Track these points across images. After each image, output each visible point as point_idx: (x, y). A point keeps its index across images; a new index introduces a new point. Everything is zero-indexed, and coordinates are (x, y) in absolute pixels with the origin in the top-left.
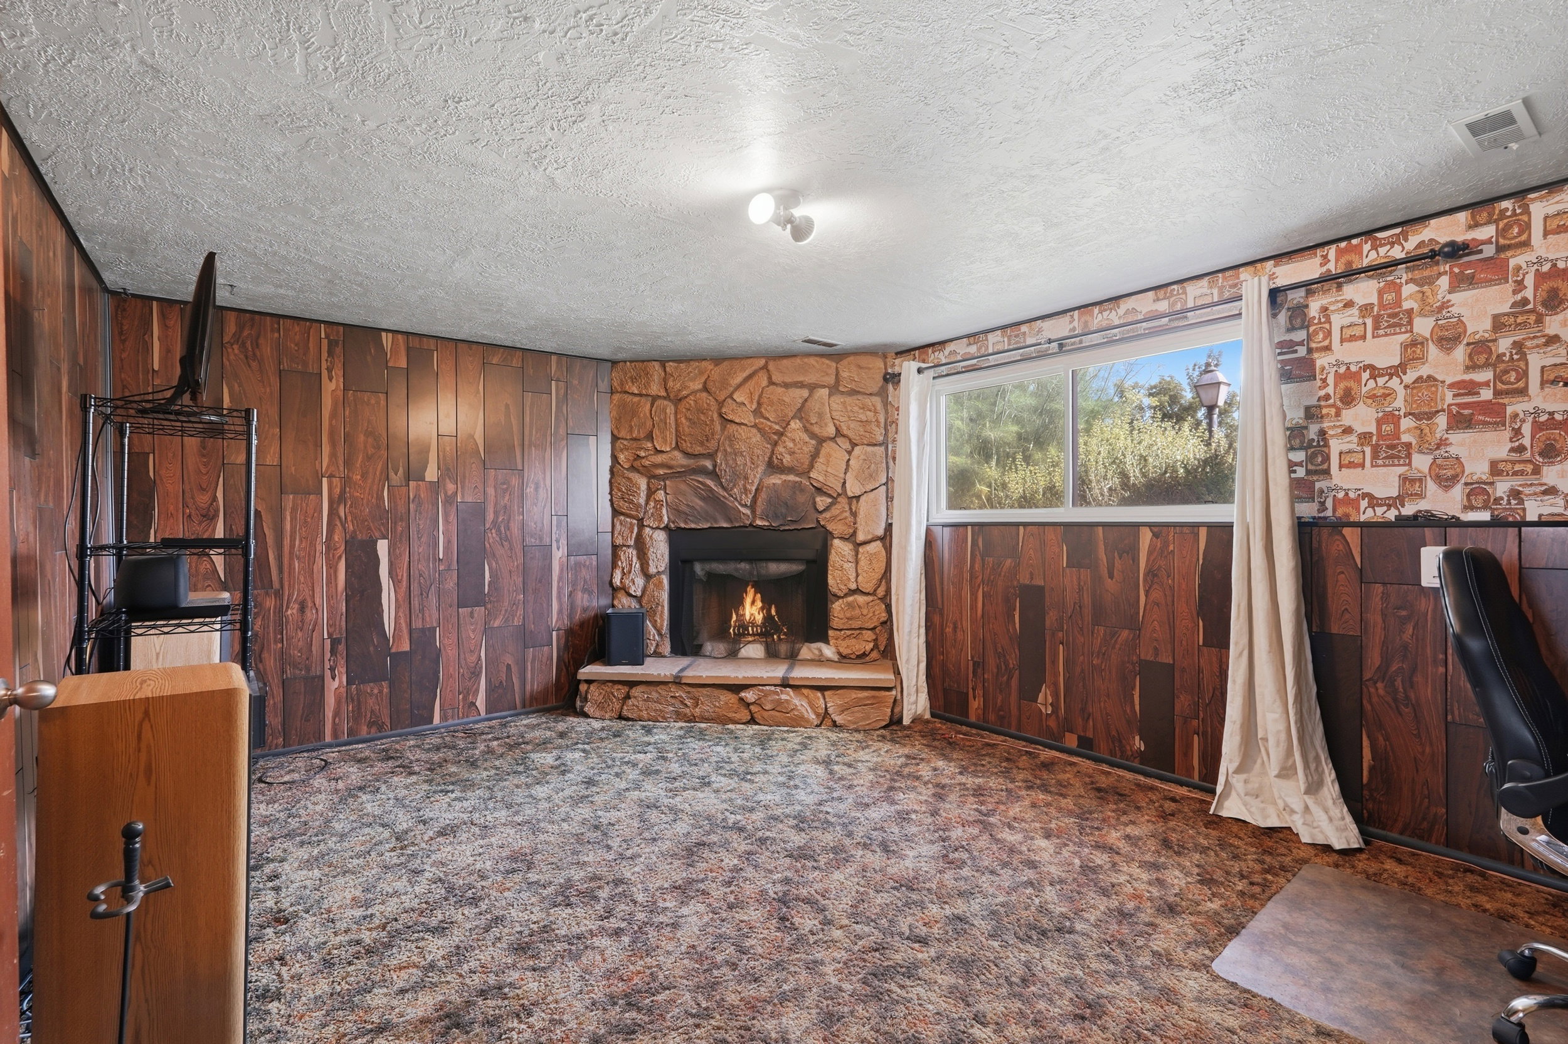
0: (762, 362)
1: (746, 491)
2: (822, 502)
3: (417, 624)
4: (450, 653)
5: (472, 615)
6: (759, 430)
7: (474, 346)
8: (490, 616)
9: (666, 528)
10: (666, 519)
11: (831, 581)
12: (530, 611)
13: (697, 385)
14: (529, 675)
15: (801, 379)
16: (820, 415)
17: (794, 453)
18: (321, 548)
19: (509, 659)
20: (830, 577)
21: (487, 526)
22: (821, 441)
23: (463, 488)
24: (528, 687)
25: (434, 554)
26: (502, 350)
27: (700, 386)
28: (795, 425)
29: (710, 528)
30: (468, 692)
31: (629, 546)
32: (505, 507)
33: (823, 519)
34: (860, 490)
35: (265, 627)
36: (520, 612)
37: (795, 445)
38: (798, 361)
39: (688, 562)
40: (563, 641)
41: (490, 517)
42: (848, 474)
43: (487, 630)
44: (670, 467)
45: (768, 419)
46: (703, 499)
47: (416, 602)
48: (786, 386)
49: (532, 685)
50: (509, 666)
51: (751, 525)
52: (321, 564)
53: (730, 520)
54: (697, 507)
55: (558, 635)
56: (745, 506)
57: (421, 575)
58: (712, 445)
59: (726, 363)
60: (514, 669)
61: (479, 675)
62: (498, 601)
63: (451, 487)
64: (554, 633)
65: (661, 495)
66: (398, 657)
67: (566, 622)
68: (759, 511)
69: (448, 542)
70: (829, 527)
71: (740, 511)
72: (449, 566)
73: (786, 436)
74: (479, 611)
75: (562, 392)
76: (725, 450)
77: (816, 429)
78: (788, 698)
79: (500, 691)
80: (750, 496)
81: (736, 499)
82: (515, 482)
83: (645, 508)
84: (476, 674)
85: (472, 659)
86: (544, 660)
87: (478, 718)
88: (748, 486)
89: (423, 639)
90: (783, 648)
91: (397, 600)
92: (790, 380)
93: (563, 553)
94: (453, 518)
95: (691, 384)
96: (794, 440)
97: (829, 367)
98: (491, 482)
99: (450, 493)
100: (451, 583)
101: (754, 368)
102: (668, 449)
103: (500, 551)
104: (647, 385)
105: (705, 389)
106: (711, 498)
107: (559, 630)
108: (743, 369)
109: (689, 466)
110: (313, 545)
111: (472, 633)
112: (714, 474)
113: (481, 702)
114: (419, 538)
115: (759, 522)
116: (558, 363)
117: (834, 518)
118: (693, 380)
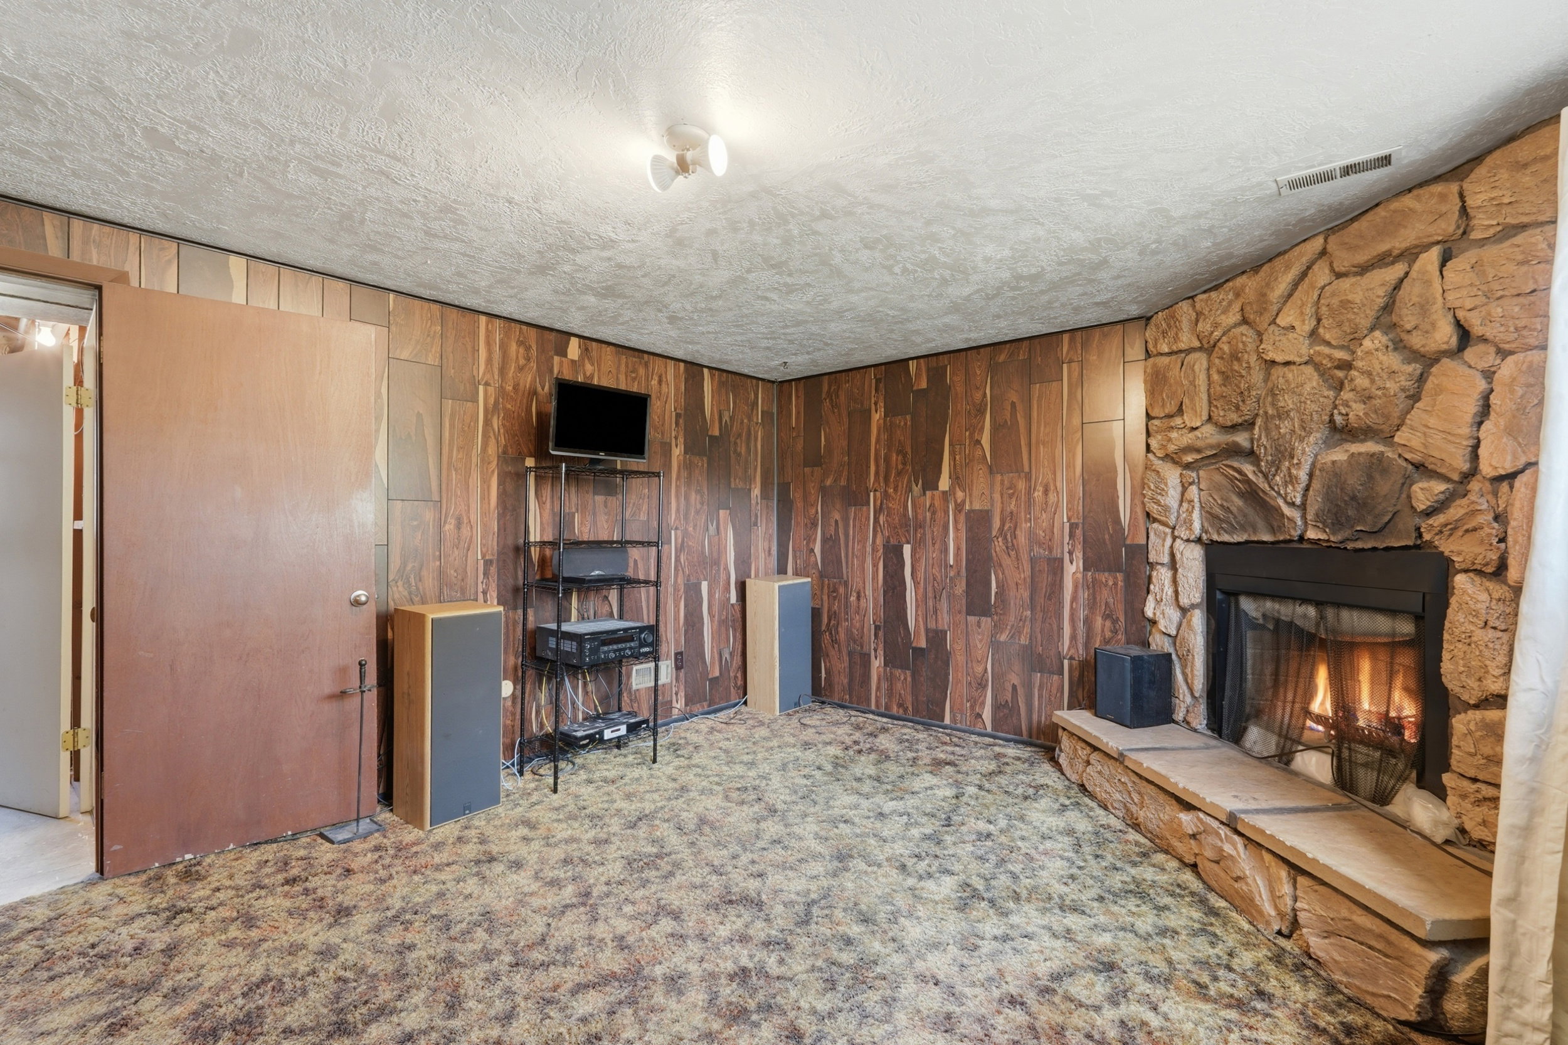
0: (1318, 243)
1: (1291, 480)
2: (1425, 492)
3: (932, 625)
4: (959, 658)
5: (979, 625)
6: (1317, 366)
7: (982, 350)
8: (998, 628)
9: (1199, 540)
10: (1197, 526)
11: (1446, 666)
12: (1038, 630)
13: (1233, 317)
14: (1036, 703)
15: (1383, 247)
16: (1424, 309)
17: (1370, 398)
18: (869, 549)
19: (1015, 680)
20: (1446, 656)
21: (994, 534)
22: (1429, 360)
23: (971, 495)
24: (1035, 717)
25: (946, 560)
26: (1008, 346)
27: (1238, 317)
28: (1376, 341)
29: (1247, 542)
30: (976, 702)
31: (1162, 564)
32: (1011, 513)
33: (1430, 529)
34: (1515, 457)
35: (839, 607)
36: (1027, 630)
37: (1373, 381)
38: (1381, 212)
39: (1234, 594)
40: (1076, 674)
41: (996, 523)
42: (1487, 425)
43: (995, 645)
44: (1198, 451)
45: (1328, 344)
46: (1241, 495)
47: (930, 603)
48: (1364, 269)
49: (1040, 716)
50: (1014, 687)
51: (1301, 538)
52: (869, 560)
53: (1273, 530)
54: (1234, 509)
55: (1070, 666)
56: (1292, 504)
57: (934, 579)
58: (1248, 408)
59: (1265, 268)
60: (1020, 691)
61: (985, 687)
62: (1004, 614)
63: (960, 495)
64: (1066, 662)
65: (1193, 491)
66: (918, 651)
67: (1081, 652)
68: (1310, 516)
69: (958, 549)
70: (1446, 547)
71: (1283, 515)
72: (958, 573)
73: (1355, 369)
74: (986, 622)
75: (1076, 374)
76: (1266, 413)
77: (1416, 341)
78: (1234, 853)
79: (1006, 711)
80: (1300, 488)
81: (1278, 493)
82: (1021, 485)
83: (1178, 512)
84: (982, 686)
85: (979, 669)
86: (1054, 691)
87: (983, 731)
88: (1294, 472)
89: (937, 638)
90: (1366, 779)
91: (916, 600)
92: (1366, 258)
93: (1078, 567)
94: (962, 526)
95: (1223, 317)
96: (1369, 374)
97: (1443, 197)
98: (998, 487)
99: (959, 501)
100: (960, 588)
101: (1304, 260)
102: (1198, 424)
103: (1007, 561)
104: (1176, 339)
105: (1245, 321)
106: (1252, 495)
107: (1071, 658)
108: (1288, 267)
109: (1219, 445)
110: (864, 547)
111: (980, 643)
112: (1251, 455)
113: (987, 714)
114: (934, 544)
115: (1311, 534)
116: (1072, 341)
117: (1453, 528)
118: (1225, 312)
